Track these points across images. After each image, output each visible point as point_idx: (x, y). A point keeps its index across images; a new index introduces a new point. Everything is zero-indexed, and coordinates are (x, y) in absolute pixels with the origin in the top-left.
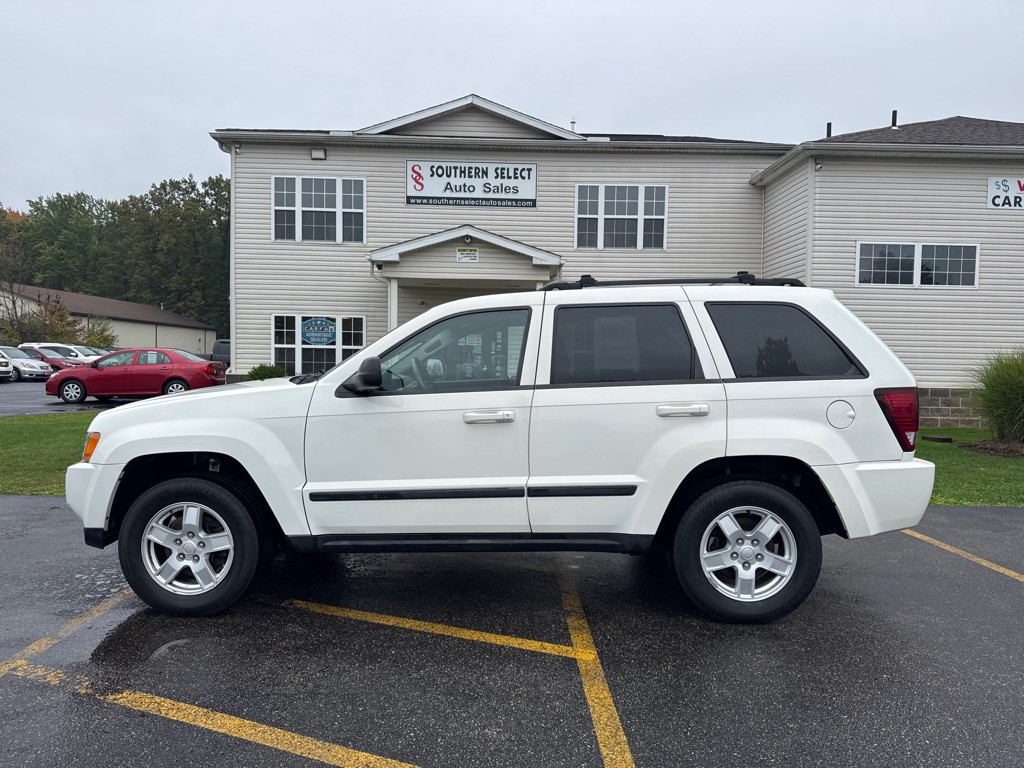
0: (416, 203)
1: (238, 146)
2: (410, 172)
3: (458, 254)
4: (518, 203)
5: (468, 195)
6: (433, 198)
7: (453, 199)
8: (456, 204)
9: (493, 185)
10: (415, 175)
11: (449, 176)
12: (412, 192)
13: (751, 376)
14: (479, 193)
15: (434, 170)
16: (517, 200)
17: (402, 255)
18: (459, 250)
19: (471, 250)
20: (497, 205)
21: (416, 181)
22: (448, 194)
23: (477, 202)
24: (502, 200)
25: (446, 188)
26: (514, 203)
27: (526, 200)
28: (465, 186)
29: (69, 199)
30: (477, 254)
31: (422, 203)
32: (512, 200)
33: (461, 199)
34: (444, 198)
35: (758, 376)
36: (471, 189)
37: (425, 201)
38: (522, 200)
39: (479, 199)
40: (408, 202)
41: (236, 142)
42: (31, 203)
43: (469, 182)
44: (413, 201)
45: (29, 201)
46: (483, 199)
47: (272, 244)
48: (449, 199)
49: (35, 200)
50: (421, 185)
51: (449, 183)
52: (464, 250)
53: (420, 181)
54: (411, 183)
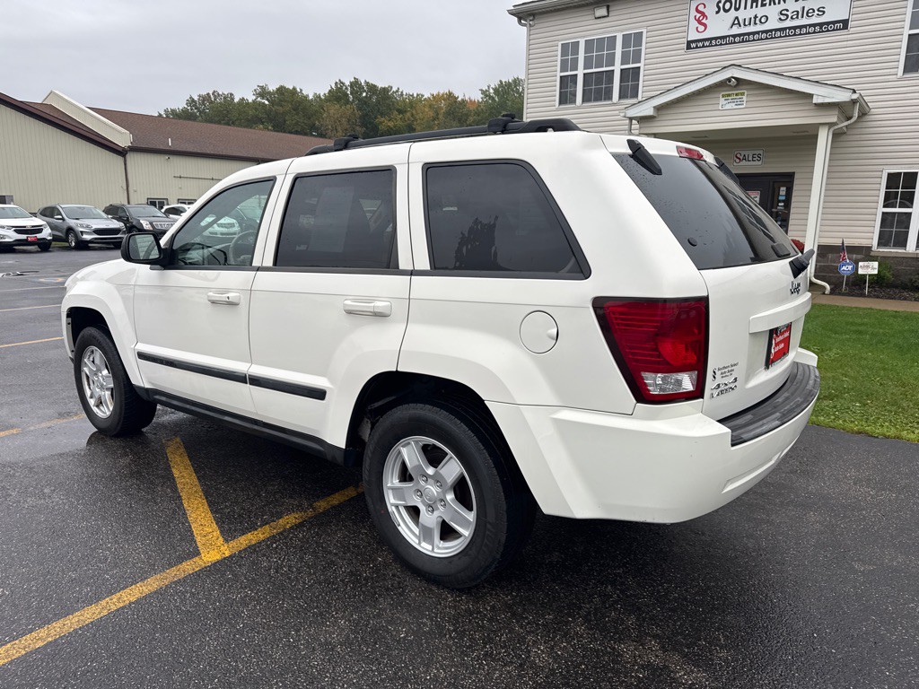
0: (697, 47)
1: (531, 18)
2: (693, 13)
3: (722, 101)
4: (823, 27)
5: (759, 28)
6: (716, 38)
7: (739, 35)
8: (743, 41)
9: (791, 11)
10: (698, 15)
11: (737, 9)
12: (693, 36)
13: (446, 268)
14: (773, 24)
15: (721, 5)
16: (821, 25)
17: (659, 108)
18: (723, 96)
19: (736, 95)
20: (795, 35)
21: (699, 22)
22: (736, 31)
23: (770, 34)
24: (800, 27)
25: (733, 24)
26: (818, 28)
27: (834, 23)
28: (756, 17)
29: (509, 84)
30: (745, 98)
31: (703, 46)
32: (814, 25)
33: (749, 34)
34: (729, 36)
35: (455, 268)
36: (763, 20)
37: (707, 43)
38: (828, 23)
39: (771, 31)
40: (689, 47)
41: (530, 15)
42: (483, 92)
43: (760, 11)
44: (693, 45)
45: (481, 90)
46: (776, 30)
47: (557, 110)
48: (734, 36)
49: (485, 88)
50: (705, 25)
51: (737, 18)
52: (729, 95)
53: (704, 21)
54: (694, 24)
